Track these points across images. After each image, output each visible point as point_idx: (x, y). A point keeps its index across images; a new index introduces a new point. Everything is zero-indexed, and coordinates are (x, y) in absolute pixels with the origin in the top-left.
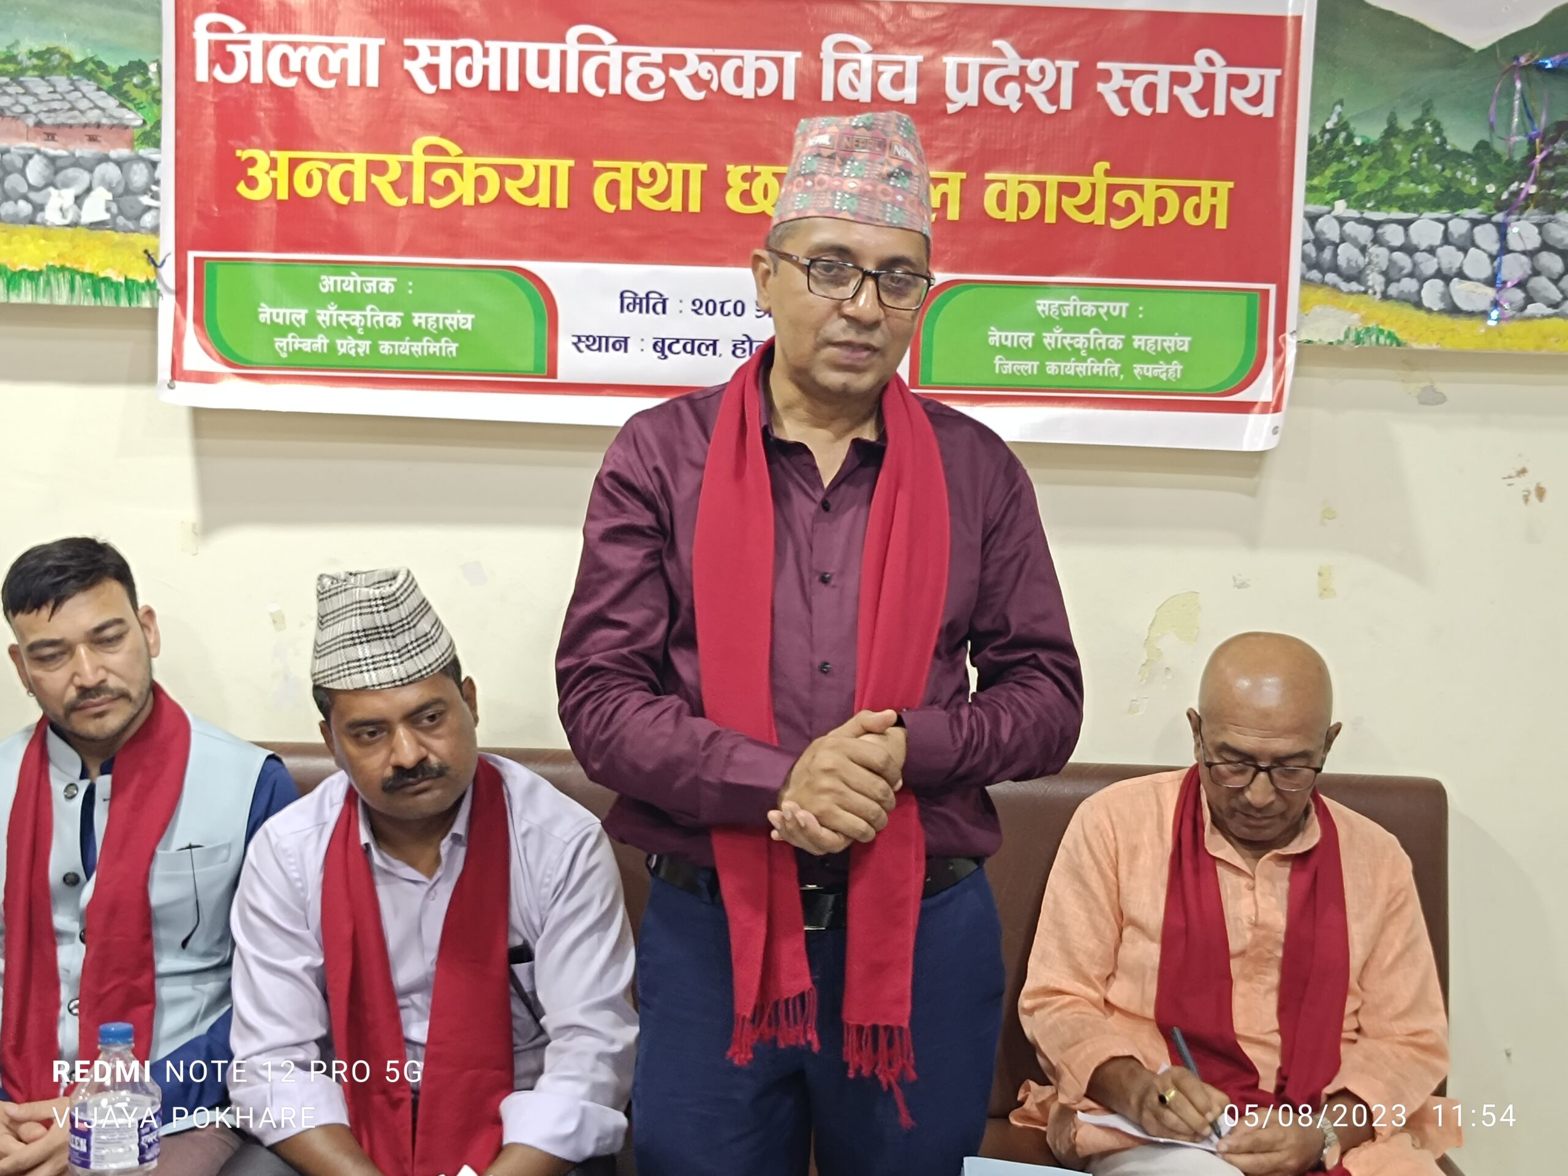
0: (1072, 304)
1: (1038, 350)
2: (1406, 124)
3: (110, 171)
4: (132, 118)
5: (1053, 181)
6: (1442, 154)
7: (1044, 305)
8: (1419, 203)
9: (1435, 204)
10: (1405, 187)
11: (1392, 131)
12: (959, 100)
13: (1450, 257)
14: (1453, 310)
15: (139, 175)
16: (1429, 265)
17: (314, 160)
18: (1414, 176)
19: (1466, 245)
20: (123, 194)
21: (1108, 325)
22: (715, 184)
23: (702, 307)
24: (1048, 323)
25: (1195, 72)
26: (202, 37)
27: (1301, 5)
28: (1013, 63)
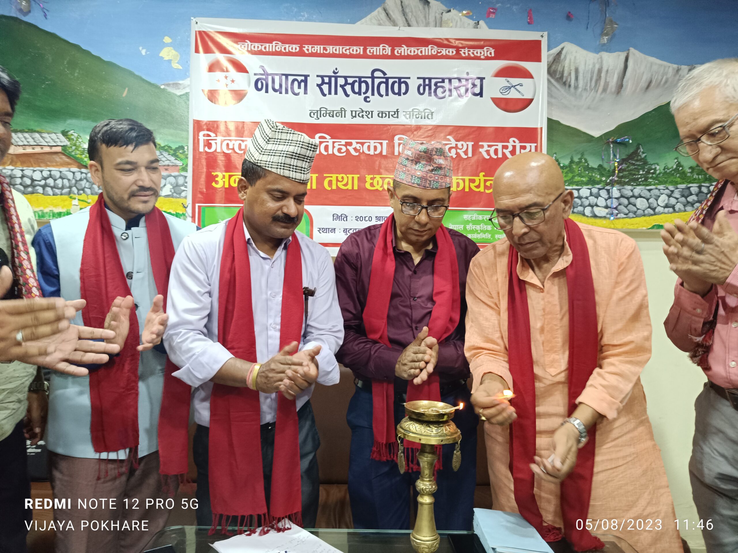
0: (475, 216)
2: (576, 159)
3: (172, 180)
4: (179, 163)
5: (467, 178)
6: (588, 168)
7: (466, 216)
8: (582, 184)
9: (587, 184)
10: (577, 179)
11: (572, 162)
13: (593, 200)
14: (595, 216)
15: (181, 181)
16: (586, 202)
18: (580, 175)
19: (597, 196)
20: (176, 186)
21: (487, 222)
22: (362, 180)
23: (357, 218)
24: (467, 222)
25: (510, 145)
26: (202, 138)
27: (542, 124)
28: (453, 143)
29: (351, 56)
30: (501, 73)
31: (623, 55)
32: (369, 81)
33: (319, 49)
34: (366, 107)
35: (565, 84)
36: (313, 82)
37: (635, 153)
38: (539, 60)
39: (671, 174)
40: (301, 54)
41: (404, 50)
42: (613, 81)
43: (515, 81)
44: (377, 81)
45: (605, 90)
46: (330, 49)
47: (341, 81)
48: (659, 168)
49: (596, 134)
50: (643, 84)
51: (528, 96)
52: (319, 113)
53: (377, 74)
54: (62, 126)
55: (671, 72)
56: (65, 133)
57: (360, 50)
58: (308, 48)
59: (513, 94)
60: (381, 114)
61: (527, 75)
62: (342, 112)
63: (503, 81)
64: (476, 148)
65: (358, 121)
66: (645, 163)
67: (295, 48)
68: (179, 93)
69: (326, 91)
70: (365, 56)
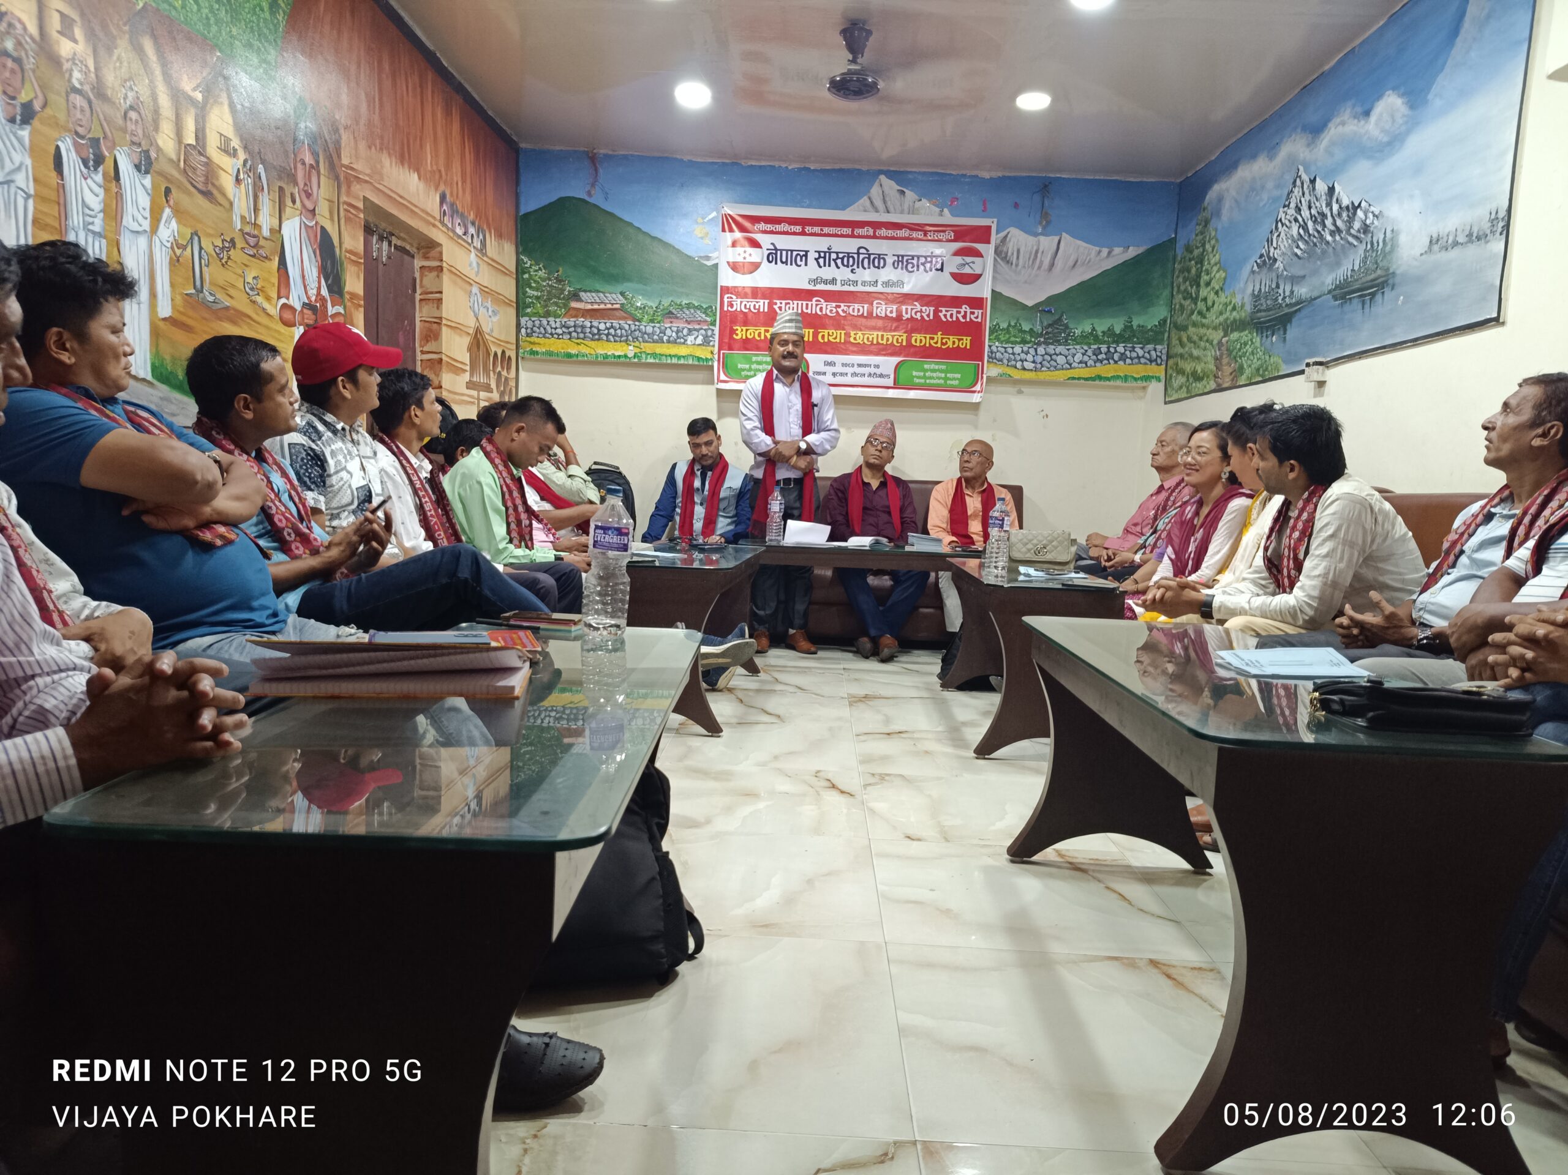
0: (933, 366)
1: (924, 377)
2: (1013, 324)
3: (703, 332)
4: (708, 319)
5: (928, 336)
6: (1021, 331)
7: (926, 366)
8: (1015, 343)
9: (1020, 343)
10: (1013, 339)
11: (1009, 325)
12: (906, 316)
13: (1023, 356)
14: (1024, 369)
15: (710, 333)
16: (1018, 358)
17: (751, 329)
18: (1015, 336)
19: (1027, 353)
20: (706, 337)
21: (941, 371)
22: (848, 335)
23: (844, 365)
24: (927, 370)
25: (962, 311)
26: (726, 300)
27: (987, 294)
28: (919, 307)
29: (842, 236)
30: (958, 253)
31: (1056, 239)
32: (856, 256)
33: (817, 229)
34: (852, 277)
35: (1008, 262)
36: (812, 256)
37: (1060, 319)
38: (988, 242)
39: (1086, 337)
40: (803, 233)
41: (883, 232)
42: (1047, 262)
43: (969, 259)
44: (861, 257)
45: (1039, 268)
46: (826, 230)
47: (834, 256)
48: (1078, 332)
49: (1030, 303)
50: (1071, 262)
51: (978, 272)
52: (815, 281)
53: (862, 251)
54: (620, 288)
55: (1093, 254)
56: (622, 294)
57: (848, 231)
58: (808, 229)
59: (967, 270)
60: (864, 283)
61: (978, 254)
62: (833, 281)
63: (959, 260)
64: (936, 312)
65: (846, 288)
66: (1067, 326)
67: (798, 229)
68: (709, 263)
69: (822, 264)
70: (853, 236)
